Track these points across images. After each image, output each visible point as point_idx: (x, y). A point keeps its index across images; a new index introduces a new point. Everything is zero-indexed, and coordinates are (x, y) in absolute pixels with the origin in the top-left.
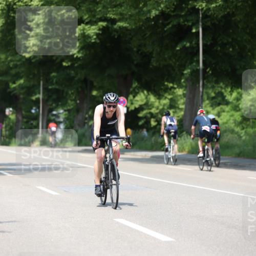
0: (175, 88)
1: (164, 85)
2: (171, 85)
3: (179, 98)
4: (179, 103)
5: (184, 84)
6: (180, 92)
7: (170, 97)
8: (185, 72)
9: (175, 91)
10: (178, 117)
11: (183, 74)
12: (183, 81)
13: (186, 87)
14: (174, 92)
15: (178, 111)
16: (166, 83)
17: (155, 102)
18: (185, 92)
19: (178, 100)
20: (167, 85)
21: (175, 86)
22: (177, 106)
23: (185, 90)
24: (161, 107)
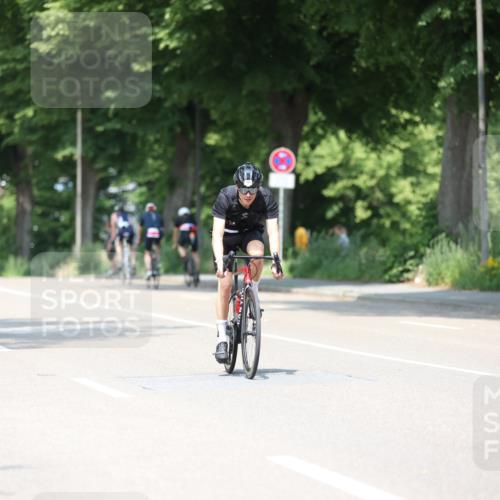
0: (416, 124)
1: (388, 116)
2: (406, 115)
3: (427, 148)
4: (426, 160)
5: (439, 113)
6: (428, 132)
7: (404, 145)
8: (442, 84)
9: (416, 131)
10: (425, 196)
11: (436, 89)
12: (436, 105)
13: (444, 120)
14: (412, 134)
15: (423, 180)
16: (394, 111)
17: (367, 159)
18: (441, 133)
19: (424, 155)
20: (397, 117)
21: (417, 119)
22: (421, 168)
23: (440, 129)
24: (381, 173)
